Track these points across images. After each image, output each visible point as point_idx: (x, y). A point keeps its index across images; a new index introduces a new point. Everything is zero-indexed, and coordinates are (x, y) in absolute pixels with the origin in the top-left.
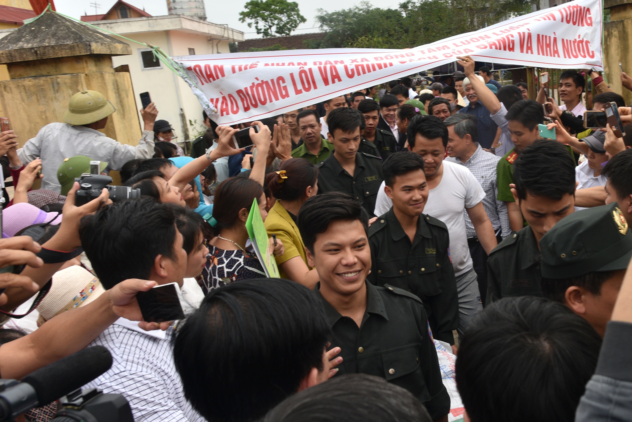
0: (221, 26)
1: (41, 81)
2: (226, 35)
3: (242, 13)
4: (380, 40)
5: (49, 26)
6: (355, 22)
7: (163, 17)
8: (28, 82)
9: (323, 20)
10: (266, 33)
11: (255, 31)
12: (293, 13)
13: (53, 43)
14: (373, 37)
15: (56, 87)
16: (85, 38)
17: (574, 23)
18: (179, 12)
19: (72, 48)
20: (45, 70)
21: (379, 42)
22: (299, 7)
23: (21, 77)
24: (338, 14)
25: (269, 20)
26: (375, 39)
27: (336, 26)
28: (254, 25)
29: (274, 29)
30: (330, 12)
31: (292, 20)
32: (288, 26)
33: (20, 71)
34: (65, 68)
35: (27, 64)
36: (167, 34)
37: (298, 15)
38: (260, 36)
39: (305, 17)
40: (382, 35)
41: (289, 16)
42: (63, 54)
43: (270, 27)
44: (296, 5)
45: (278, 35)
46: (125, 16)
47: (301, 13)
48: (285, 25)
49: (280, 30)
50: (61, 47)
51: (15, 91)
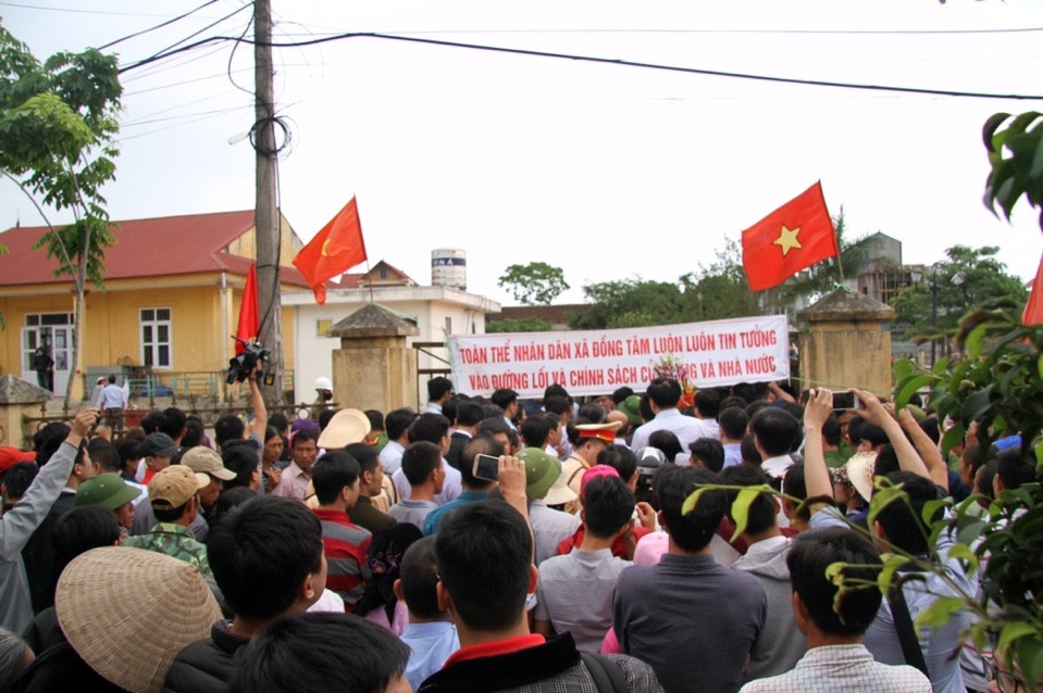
0: (479, 297)
1: (362, 351)
2: (483, 306)
3: (502, 278)
4: (649, 317)
5: (372, 314)
6: (623, 294)
7: (427, 288)
8: (353, 351)
9: (588, 290)
10: (524, 300)
11: (513, 296)
12: (556, 279)
13: (374, 326)
14: (641, 313)
15: (371, 356)
16: (395, 324)
17: (758, 346)
18: (441, 281)
19: (385, 330)
20: (364, 343)
21: (647, 320)
22: (564, 273)
23: (348, 348)
24: (606, 285)
25: (529, 285)
26: (643, 316)
27: (602, 297)
28: (512, 291)
29: (534, 295)
30: (596, 283)
31: (554, 287)
32: (550, 293)
33: (348, 343)
34: (377, 343)
35: (354, 339)
36: (429, 303)
37: (562, 282)
38: (518, 304)
39: (569, 284)
40: (653, 311)
41: (551, 283)
42: (380, 334)
43: (530, 293)
44: (560, 270)
45: (537, 303)
46: (384, 276)
47: (565, 280)
48: (546, 292)
49: (541, 297)
50: (379, 329)
51: (344, 357)
